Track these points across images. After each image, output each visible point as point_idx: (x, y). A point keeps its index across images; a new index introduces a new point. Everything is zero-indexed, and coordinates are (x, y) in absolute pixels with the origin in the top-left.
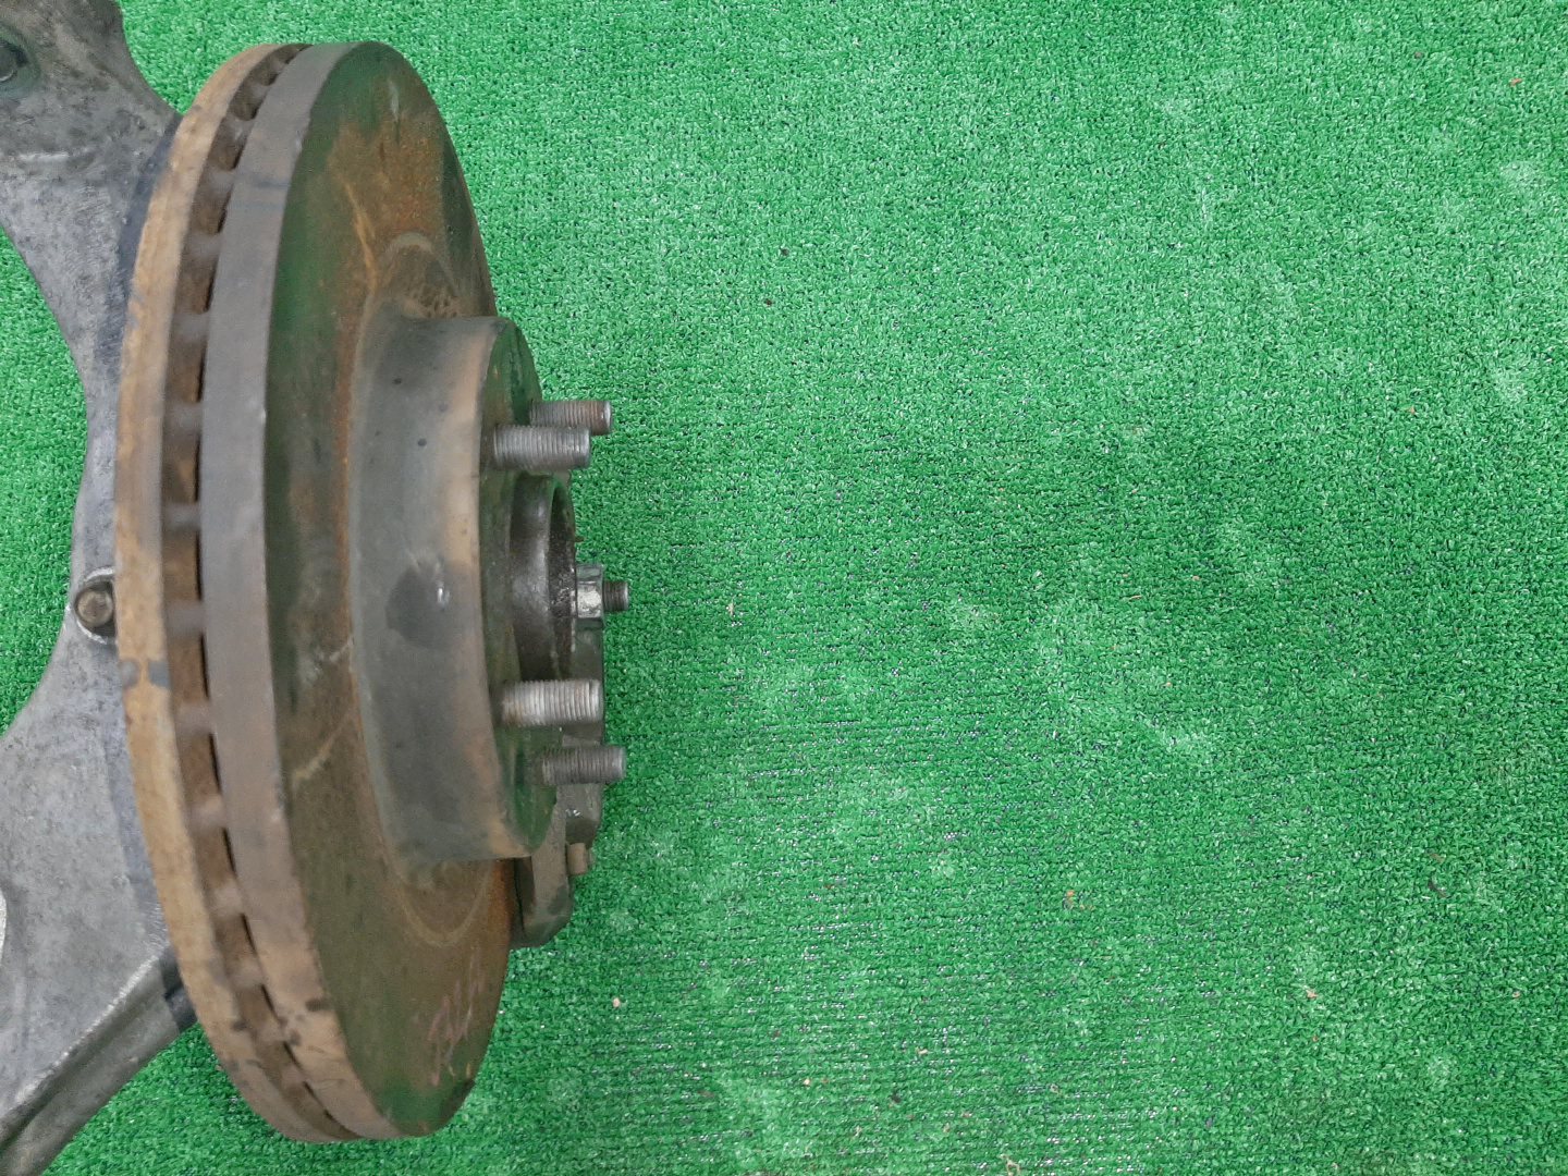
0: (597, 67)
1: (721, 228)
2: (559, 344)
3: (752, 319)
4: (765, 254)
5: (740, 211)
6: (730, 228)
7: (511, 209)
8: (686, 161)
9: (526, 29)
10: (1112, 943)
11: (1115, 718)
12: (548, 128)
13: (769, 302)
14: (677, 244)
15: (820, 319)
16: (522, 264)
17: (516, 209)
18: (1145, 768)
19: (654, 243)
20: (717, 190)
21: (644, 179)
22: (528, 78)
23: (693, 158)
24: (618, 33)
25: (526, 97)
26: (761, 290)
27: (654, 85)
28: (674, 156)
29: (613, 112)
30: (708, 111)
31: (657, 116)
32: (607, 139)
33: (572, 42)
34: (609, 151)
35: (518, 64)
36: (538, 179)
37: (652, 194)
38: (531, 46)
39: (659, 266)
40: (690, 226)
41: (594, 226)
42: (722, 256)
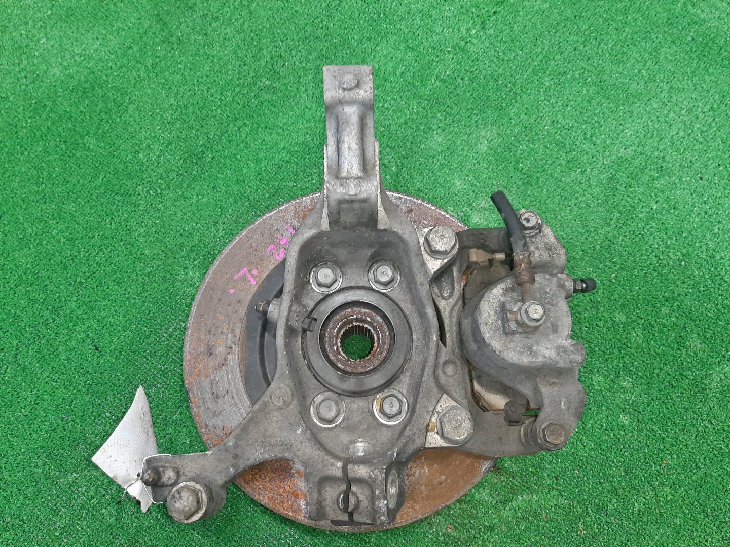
0: (694, 49)
1: (702, 140)
2: (613, 140)
3: (691, 180)
4: (712, 161)
5: (712, 138)
6: (705, 143)
7: (628, 78)
8: (705, 106)
9: (677, 18)
10: (667, 489)
11: (723, 418)
12: (661, 59)
13: (701, 179)
14: (681, 134)
15: (716, 198)
16: (619, 101)
17: (630, 79)
18: (722, 443)
19: (673, 127)
20: (710, 125)
21: (685, 102)
22: (666, 36)
23: (708, 107)
24: (711, 42)
25: (660, 42)
26: (701, 172)
27: (711, 71)
28: (702, 101)
29: (689, 69)
30: (725, 94)
31: (705, 82)
32: (680, 78)
33: (691, 34)
34: (678, 82)
35: (665, 29)
36: (645, 75)
37: (684, 109)
38: (674, 25)
39: (669, 137)
40: (691, 131)
41: (655, 106)
42: (695, 150)
